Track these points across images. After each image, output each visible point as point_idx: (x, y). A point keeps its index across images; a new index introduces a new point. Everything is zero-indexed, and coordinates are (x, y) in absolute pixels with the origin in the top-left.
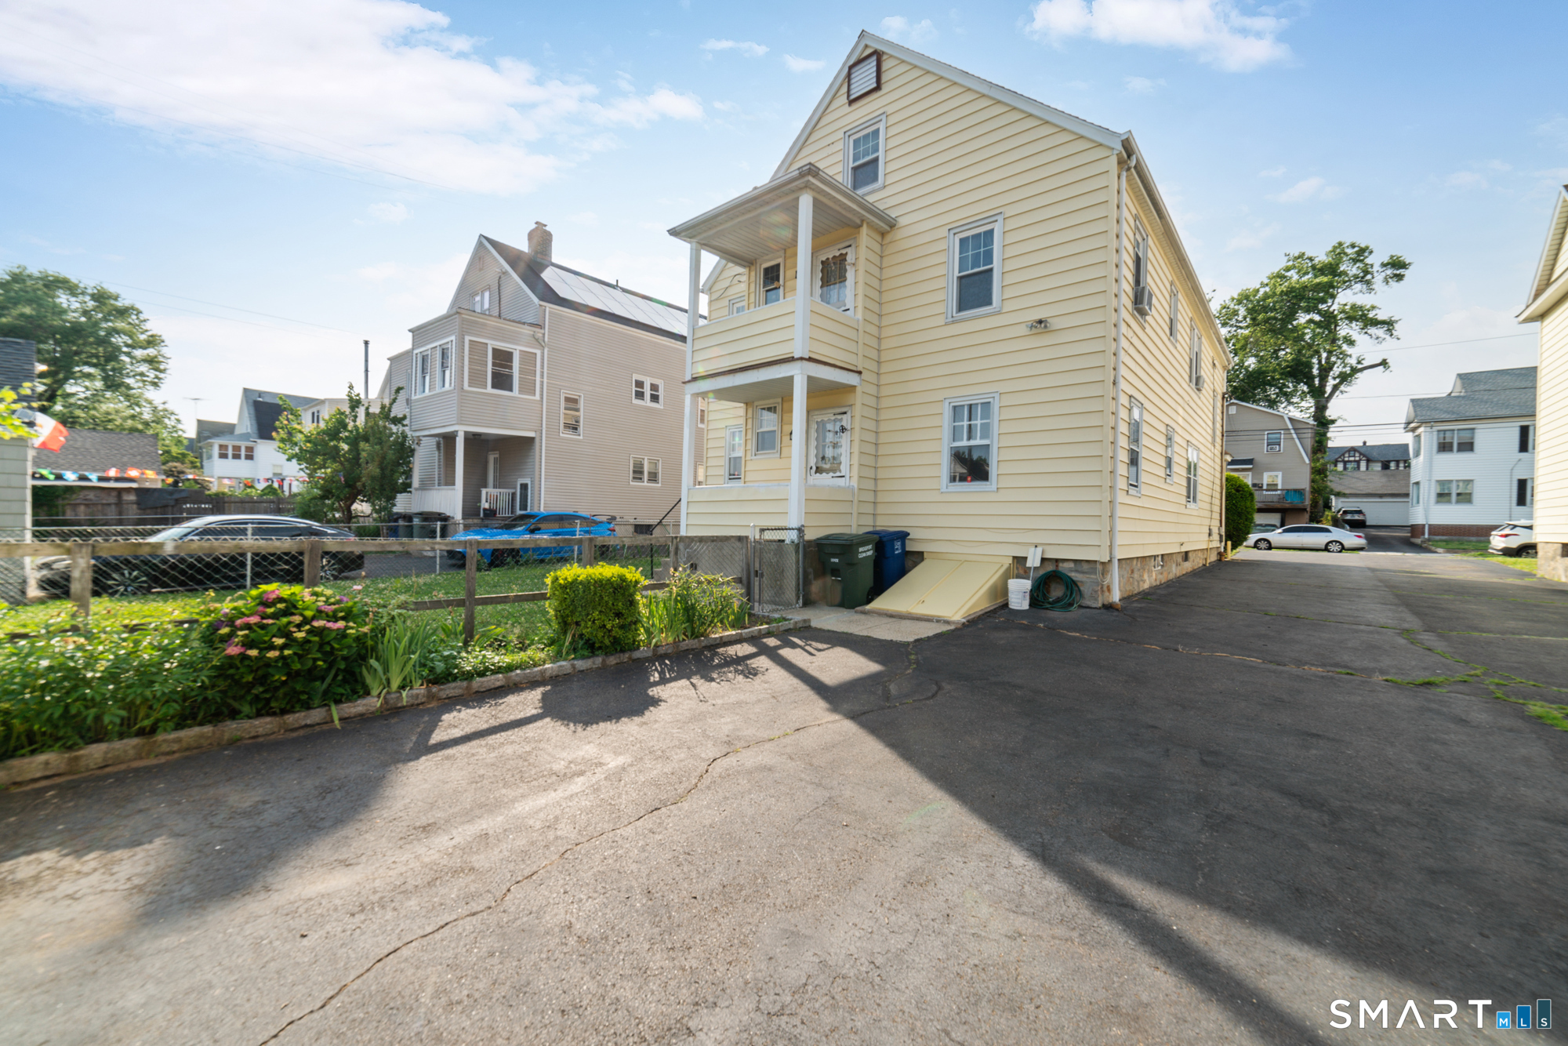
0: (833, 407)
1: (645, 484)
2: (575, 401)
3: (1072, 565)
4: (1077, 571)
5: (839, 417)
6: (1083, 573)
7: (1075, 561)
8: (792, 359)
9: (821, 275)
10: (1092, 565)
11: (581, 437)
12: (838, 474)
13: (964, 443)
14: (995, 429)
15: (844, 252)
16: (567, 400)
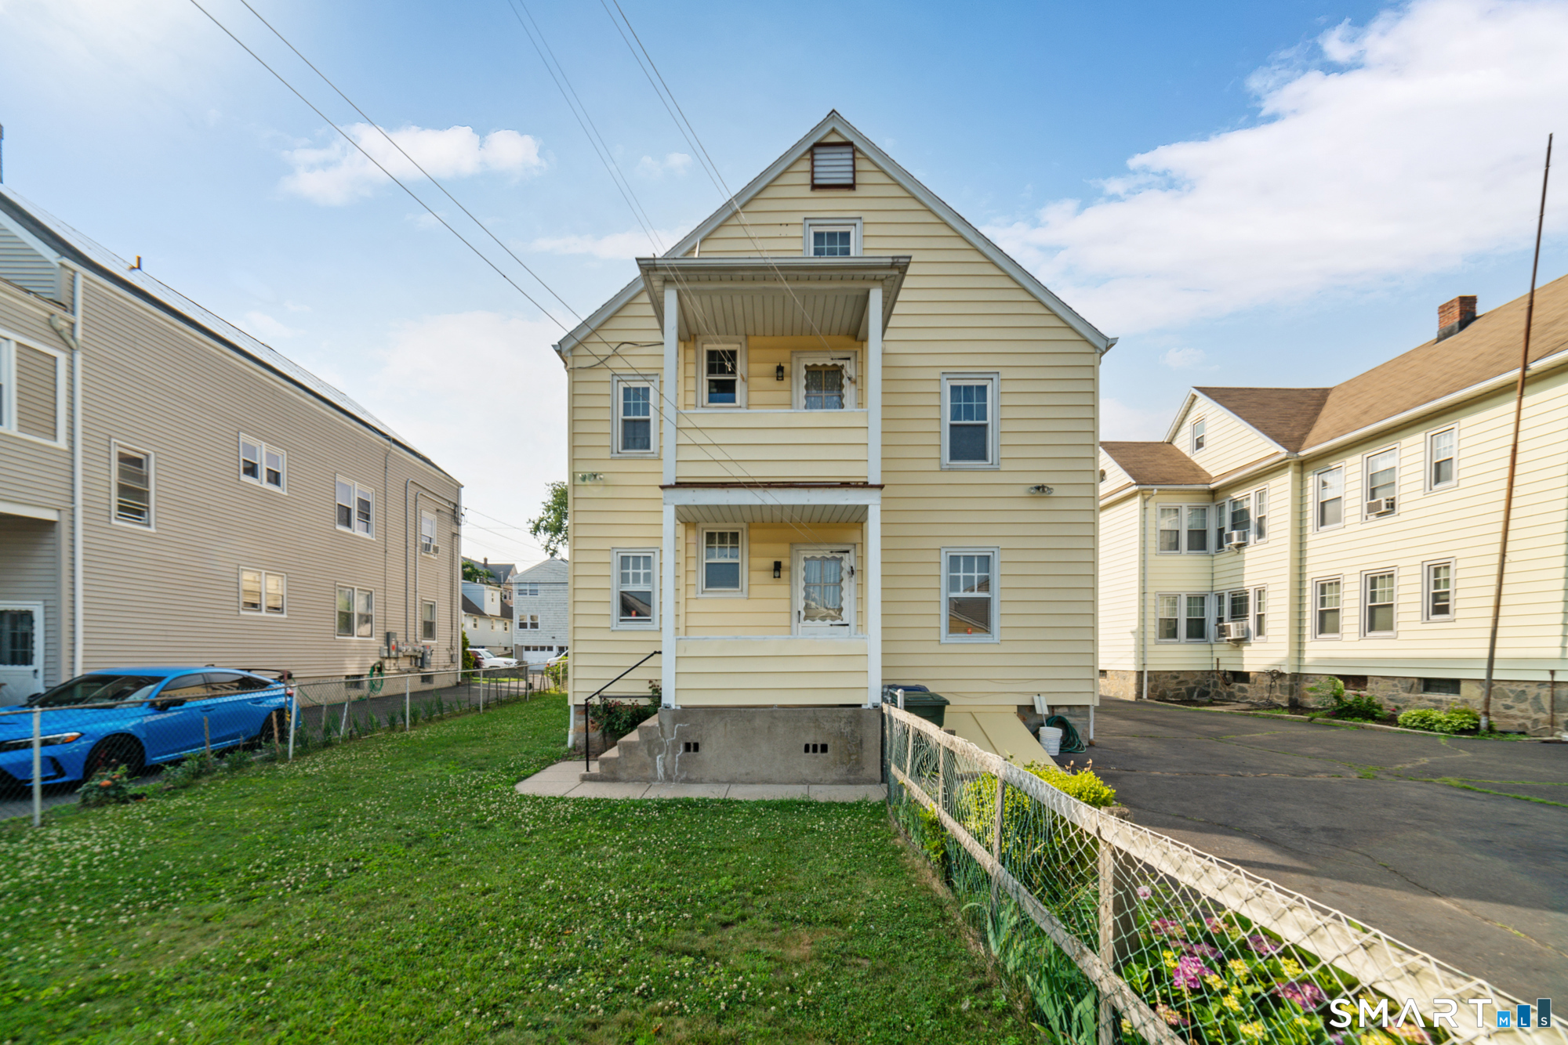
0: (829, 543)
1: (264, 614)
2: (138, 462)
3: (1066, 710)
4: (1070, 715)
5: (838, 556)
6: (1075, 716)
7: (1069, 707)
8: (865, 485)
9: (805, 382)
10: (1084, 709)
11: (152, 530)
12: (838, 622)
13: (961, 594)
14: (996, 583)
15: (840, 363)
16: (124, 459)
